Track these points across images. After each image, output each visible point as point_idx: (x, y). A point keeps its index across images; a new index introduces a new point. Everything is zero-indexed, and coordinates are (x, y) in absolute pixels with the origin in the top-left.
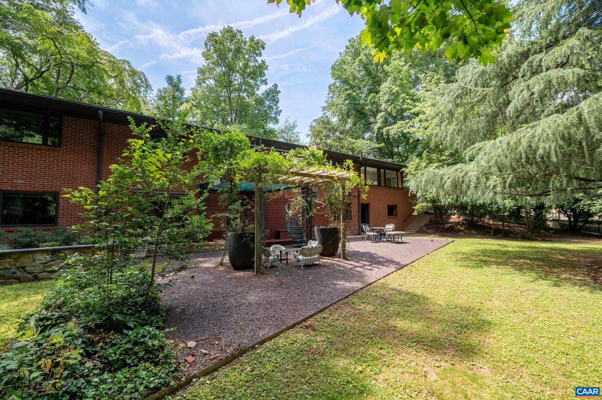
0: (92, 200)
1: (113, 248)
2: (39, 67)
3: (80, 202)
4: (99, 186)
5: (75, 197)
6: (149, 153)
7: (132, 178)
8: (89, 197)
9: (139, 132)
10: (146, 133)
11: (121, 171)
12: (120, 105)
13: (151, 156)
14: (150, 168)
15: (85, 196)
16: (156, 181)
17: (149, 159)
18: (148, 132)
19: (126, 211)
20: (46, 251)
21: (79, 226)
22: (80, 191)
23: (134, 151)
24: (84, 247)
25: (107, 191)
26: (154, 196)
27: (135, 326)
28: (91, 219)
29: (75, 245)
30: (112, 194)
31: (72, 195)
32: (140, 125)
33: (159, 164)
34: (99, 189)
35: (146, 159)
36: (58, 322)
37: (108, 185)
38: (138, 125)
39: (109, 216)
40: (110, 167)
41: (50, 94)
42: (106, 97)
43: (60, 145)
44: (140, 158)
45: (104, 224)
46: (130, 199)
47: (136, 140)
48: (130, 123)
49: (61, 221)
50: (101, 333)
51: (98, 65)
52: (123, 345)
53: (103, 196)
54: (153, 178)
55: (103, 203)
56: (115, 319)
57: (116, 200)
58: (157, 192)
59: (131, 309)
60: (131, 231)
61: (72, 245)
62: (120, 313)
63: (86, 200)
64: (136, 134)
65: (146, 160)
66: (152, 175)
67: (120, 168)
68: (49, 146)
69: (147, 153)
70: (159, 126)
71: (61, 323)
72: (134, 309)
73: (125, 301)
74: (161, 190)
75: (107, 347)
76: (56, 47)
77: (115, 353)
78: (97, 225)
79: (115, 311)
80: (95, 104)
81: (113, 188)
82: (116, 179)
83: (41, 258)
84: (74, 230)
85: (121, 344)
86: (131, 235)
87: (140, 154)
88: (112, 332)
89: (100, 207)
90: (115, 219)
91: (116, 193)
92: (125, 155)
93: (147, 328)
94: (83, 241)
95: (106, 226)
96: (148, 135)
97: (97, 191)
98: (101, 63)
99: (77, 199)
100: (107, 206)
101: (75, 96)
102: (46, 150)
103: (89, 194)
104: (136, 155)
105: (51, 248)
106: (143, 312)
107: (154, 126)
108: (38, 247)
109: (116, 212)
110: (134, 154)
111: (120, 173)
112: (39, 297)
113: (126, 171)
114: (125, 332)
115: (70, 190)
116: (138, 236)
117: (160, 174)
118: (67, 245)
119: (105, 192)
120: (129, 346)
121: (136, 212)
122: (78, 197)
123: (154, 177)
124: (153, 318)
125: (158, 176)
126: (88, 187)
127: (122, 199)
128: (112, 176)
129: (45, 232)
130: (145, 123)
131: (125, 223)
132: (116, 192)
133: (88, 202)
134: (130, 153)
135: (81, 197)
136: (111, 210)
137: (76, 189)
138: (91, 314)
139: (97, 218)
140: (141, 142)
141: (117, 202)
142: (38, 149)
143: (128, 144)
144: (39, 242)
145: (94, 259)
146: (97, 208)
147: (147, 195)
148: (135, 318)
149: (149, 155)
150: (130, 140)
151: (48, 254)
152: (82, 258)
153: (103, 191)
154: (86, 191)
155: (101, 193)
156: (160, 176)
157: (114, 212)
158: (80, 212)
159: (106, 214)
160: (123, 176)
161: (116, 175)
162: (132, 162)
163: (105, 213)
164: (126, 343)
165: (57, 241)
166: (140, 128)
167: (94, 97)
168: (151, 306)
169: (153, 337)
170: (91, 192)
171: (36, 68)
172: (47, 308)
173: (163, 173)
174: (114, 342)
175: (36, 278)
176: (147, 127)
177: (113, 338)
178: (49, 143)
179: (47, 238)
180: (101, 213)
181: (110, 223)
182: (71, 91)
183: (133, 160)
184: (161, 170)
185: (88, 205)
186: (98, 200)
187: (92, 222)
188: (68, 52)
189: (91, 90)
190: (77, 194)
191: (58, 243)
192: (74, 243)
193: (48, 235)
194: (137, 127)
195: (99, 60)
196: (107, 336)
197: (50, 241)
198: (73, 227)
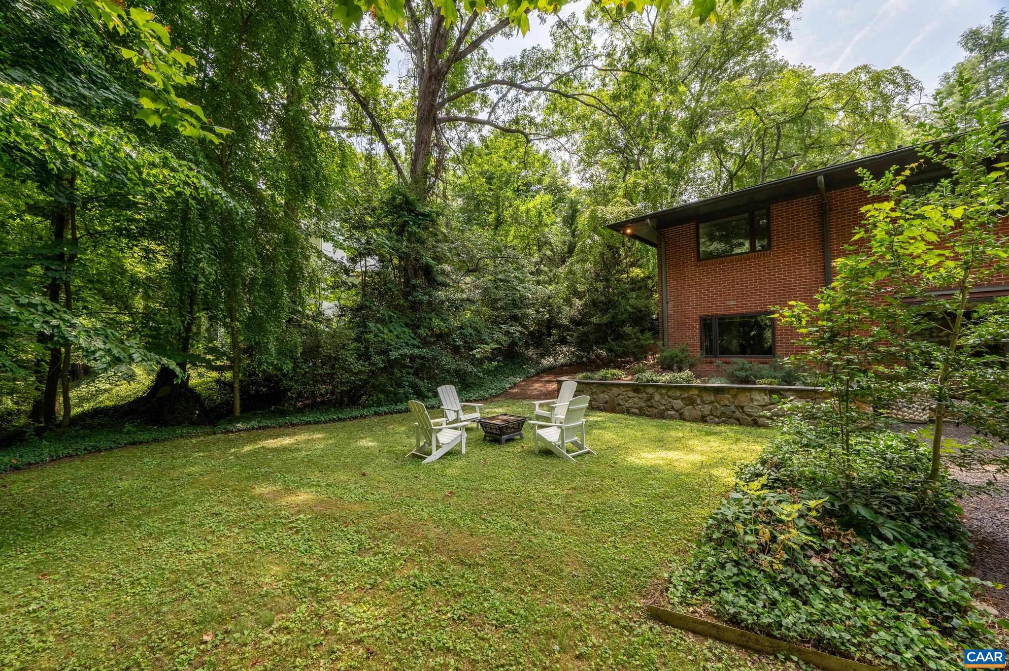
0: (808, 319)
1: (847, 395)
2: (741, 153)
3: (792, 323)
4: (817, 296)
5: (784, 317)
6: (906, 220)
7: (873, 275)
8: (804, 315)
9: (881, 187)
10: (898, 185)
11: (851, 266)
12: (857, 150)
13: (911, 225)
14: (910, 251)
15: (798, 314)
16: (929, 273)
17: (907, 233)
18: (903, 182)
19: (867, 334)
20: (763, 390)
21: (792, 357)
22: (791, 307)
23: (875, 226)
24: (811, 390)
25: (831, 304)
26: (925, 302)
27: (895, 538)
28: (809, 348)
29: (798, 386)
30: (840, 307)
31: (781, 315)
32: (884, 174)
33: (933, 237)
34: (817, 302)
35: (901, 233)
36: (776, 485)
37: (832, 293)
38: (878, 175)
39: (837, 344)
40: (834, 264)
41: (756, 181)
42: (832, 148)
43: (769, 247)
44: (887, 236)
45: (830, 355)
46: (872, 313)
47: (876, 206)
48: (861, 179)
49: (779, 351)
50: (832, 524)
51: (813, 105)
52: (870, 561)
53: (825, 311)
54: (921, 268)
55: (825, 323)
56: (855, 512)
57: (847, 316)
58: (933, 294)
59: (889, 508)
60: (881, 368)
61: (794, 385)
62: (866, 505)
63: (800, 320)
64: (876, 193)
65: (900, 237)
66: (918, 262)
67: (850, 263)
68: (759, 251)
69: (902, 222)
70: (928, 160)
71: (779, 488)
72: (894, 508)
73: (877, 490)
74: (946, 289)
75: (844, 551)
76: (757, 114)
77: (857, 566)
78: (820, 357)
79: (856, 500)
80: (816, 167)
81: (841, 297)
82: (844, 282)
83: (758, 398)
84: (788, 363)
85: (868, 558)
86: (879, 376)
87: (886, 228)
88: (851, 530)
89: (822, 329)
90: (847, 348)
91: (847, 304)
92: (857, 237)
93: (922, 555)
94: (809, 381)
95: (834, 359)
96: (902, 188)
97: (814, 304)
98: (818, 98)
99: (788, 319)
100: (831, 328)
101: (786, 169)
102: (755, 258)
103: (804, 311)
104: (879, 233)
105: (769, 386)
106: (916, 521)
107: (914, 165)
108: (754, 383)
109: (848, 336)
110: (875, 232)
111: (851, 270)
112: (758, 448)
113: (862, 266)
114: (875, 540)
115: (777, 307)
116: (897, 378)
117: (940, 255)
118: (789, 384)
119: (828, 305)
120: (883, 568)
121: (885, 334)
122: (789, 317)
123: (922, 265)
124: (940, 543)
125: (933, 262)
126: (801, 300)
127: (859, 314)
128: (838, 277)
129: (761, 365)
130: (894, 167)
131: (865, 353)
132: (846, 302)
133: (804, 323)
134: (866, 231)
135: (793, 316)
136: (838, 334)
137: (786, 305)
138: (817, 490)
139: (818, 347)
140: (887, 206)
141: (849, 319)
142: (747, 259)
143: (862, 216)
144: (756, 377)
145: (819, 409)
146: (817, 331)
147: (908, 302)
148: (896, 526)
149: (906, 225)
150: (863, 209)
151: (766, 395)
152: (800, 404)
153: (825, 304)
154: (799, 306)
155: (821, 307)
156: (938, 260)
157: (844, 336)
158: (792, 338)
159: (832, 339)
160: (856, 275)
161: (843, 275)
162: (871, 248)
163: (829, 338)
164: (877, 560)
165: (775, 378)
166: (883, 180)
167: (814, 157)
168: (935, 517)
169: (939, 577)
170: (806, 308)
171: (739, 155)
172: (764, 462)
173: (947, 253)
174: (856, 548)
175: (755, 423)
176: (897, 173)
177: (853, 541)
178: (759, 248)
179: (764, 373)
180: (823, 338)
181: (839, 354)
182: (781, 165)
183: (873, 242)
184: (939, 245)
185: (803, 327)
186: (817, 319)
187: (812, 352)
188: (771, 112)
189: (807, 148)
190: (787, 312)
191: (776, 381)
192: (798, 383)
193: (766, 369)
194: (877, 181)
195: (813, 96)
196: (843, 533)
197: (768, 378)
198: (786, 359)
